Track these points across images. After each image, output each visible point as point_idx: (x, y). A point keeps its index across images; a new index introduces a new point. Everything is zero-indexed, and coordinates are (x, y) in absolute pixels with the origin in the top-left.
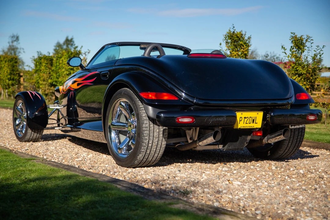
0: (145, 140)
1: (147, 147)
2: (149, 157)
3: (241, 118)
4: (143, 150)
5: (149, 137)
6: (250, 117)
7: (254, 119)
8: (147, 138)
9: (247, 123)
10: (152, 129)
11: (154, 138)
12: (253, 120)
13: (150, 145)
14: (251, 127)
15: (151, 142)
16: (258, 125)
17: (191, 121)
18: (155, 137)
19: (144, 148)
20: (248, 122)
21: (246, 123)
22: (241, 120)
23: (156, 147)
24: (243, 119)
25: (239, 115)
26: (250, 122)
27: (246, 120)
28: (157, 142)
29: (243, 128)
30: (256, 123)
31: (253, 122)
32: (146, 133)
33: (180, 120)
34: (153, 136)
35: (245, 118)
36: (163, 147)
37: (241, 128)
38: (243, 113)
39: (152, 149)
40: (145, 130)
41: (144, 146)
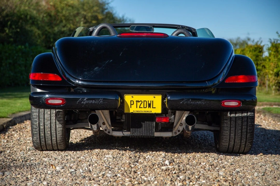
0: (35, 122)
1: (39, 130)
2: (46, 140)
3: (132, 102)
4: (36, 132)
5: (39, 119)
6: (144, 101)
7: (150, 103)
8: (37, 120)
9: (142, 108)
10: (42, 111)
11: (46, 121)
13: (42, 127)
14: (148, 111)
15: (42, 124)
16: (157, 109)
17: (61, 103)
18: (47, 120)
19: (35, 130)
20: (142, 106)
21: (140, 107)
23: (49, 130)
24: (135, 103)
25: (128, 98)
26: (145, 106)
27: (139, 104)
28: (49, 125)
29: (136, 112)
30: (153, 108)
31: (149, 106)
32: (35, 115)
34: (44, 118)
35: (137, 101)
36: (59, 130)
37: (134, 112)
38: (133, 96)
39: (46, 132)
40: (34, 111)
41: (35, 128)
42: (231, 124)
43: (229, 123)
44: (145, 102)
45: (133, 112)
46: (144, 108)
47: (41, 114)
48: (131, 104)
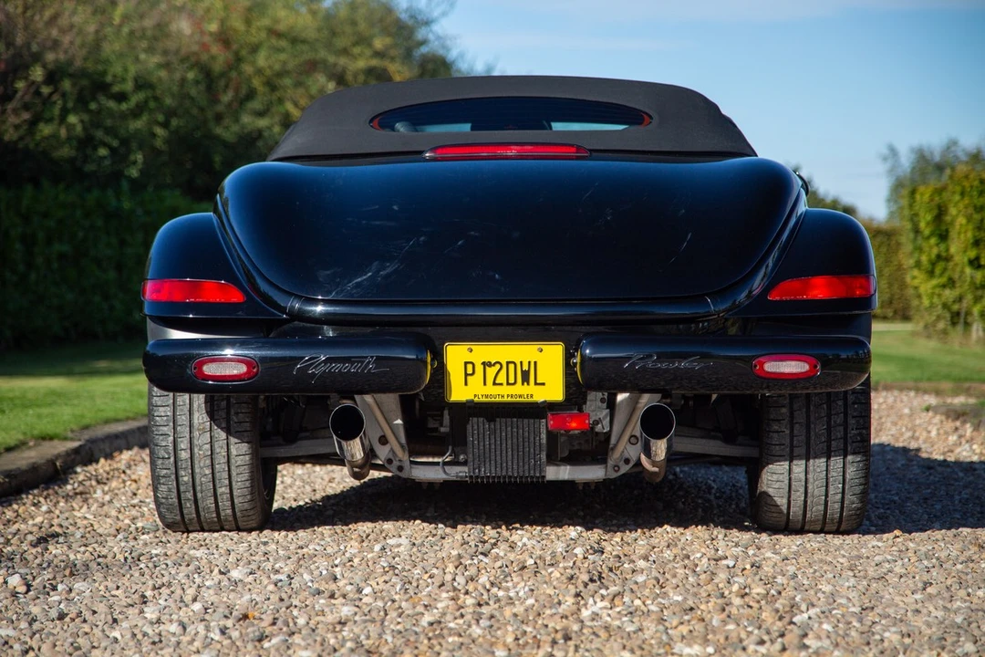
0: (161, 438)
1: (176, 462)
2: (199, 495)
3: (470, 367)
4: (165, 471)
5: (174, 428)
6: (508, 363)
7: (526, 368)
8: (168, 430)
9: (501, 384)
10: (184, 402)
11: (196, 434)
12: (526, 374)
13: (184, 455)
14: (520, 396)
15: (184, 444)
16: (551, 388)
17: (245, 374)
18: (199, 430)
19: (162, 464)
20: (502, 378)
21: (494, 384)
22: (469, 372)
23: (208, 462)
24: (479, 369)
25: (456, 353)
26: (512, 381)
27: (491, 372)
28: (208, 446)
29: (484, 399)
30: (536, 384)
31: (525, 379)
32: (163, 414)
34: (191, 426)
35: (486, 365)
36: (239, 463)
37: (476, 399)
38: (473, 347)
39: (197, 470)
40: (159, 403)
41: (163, 458)
42: (792, 436)
43: (788, 432)
44: (511, 366)
45: (471, 397)
46: (508, 384)
47: (182, 410)
48: (466, 375)
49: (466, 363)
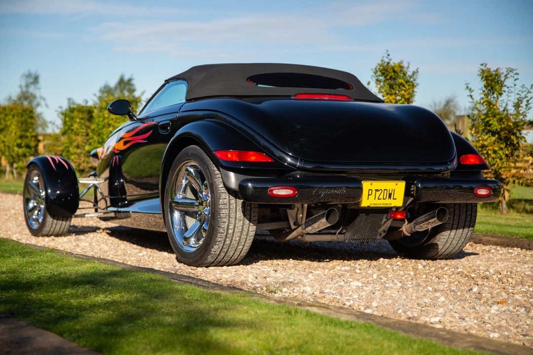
0: (222, 223)
1: (226, 235)
2: (230, 250)
3: (370, 191)
4: (220, 239)
5: (229, 220)
6: (385, 190)
7: (390, 192)
8: (226, 220)
9: (381, 199)
11: (237, 221)
12: (390, 195)
14: (387, 204)
15: (231, 227)
16: (398, 201)
17: (292, 194)
18: (239, 220)
19: (220, 235)
20: (381, 197)
21: (378, 199)
22: (370, 194)
23: (239, 234)
24: (374, 192)
25: (366, 185)
26: (385, 198)
27: (378, 193)
28: (241, 227)
29: (374, 206)
30: (393, 199)
31: (390, 197)
32: (224, 213)
33: (275, 192)
34: (236, 218)
35: (377, 190)
36: (251, 235)
37: (371, 206)
38: (373, 183)
39: (234, 238)
40: (223, 208)
41: (222, 233)
44: (386, 191)
45: (369, 205)
46: (383, 199)
47: (232, 211)
48: (369, 195)
49: (369, 190)
